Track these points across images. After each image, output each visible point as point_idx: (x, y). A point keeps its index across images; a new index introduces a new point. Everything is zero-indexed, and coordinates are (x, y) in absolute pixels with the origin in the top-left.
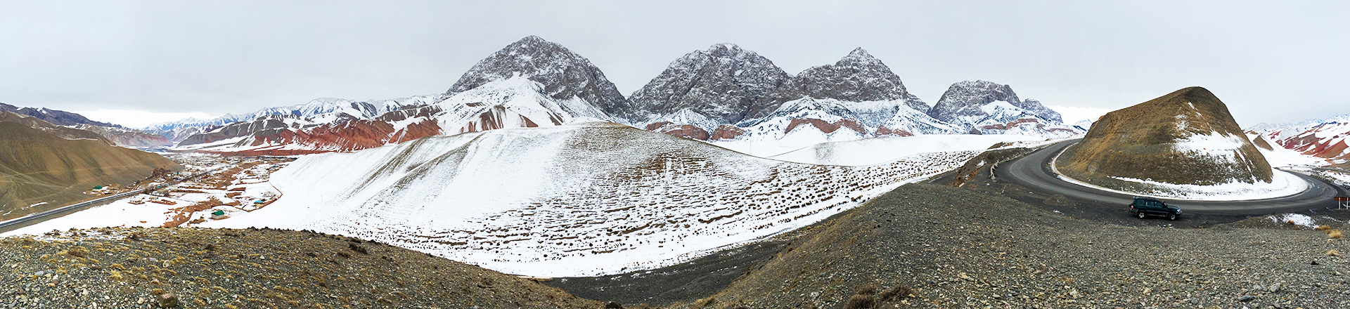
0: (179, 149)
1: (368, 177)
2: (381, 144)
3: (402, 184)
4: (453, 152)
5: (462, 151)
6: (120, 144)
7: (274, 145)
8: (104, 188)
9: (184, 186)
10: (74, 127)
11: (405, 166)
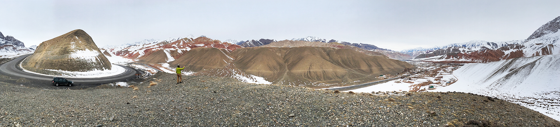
0: (415, 60)
1: (494, 73)
2: (499, 60)
3: (507, 77)
4: (529, 64)
5: (533, 64)
6: (390, 58)
7: (455, 59)
8: (384, 76)
9: (417, 75)
10: (372, 50)
11: (508, 70)
